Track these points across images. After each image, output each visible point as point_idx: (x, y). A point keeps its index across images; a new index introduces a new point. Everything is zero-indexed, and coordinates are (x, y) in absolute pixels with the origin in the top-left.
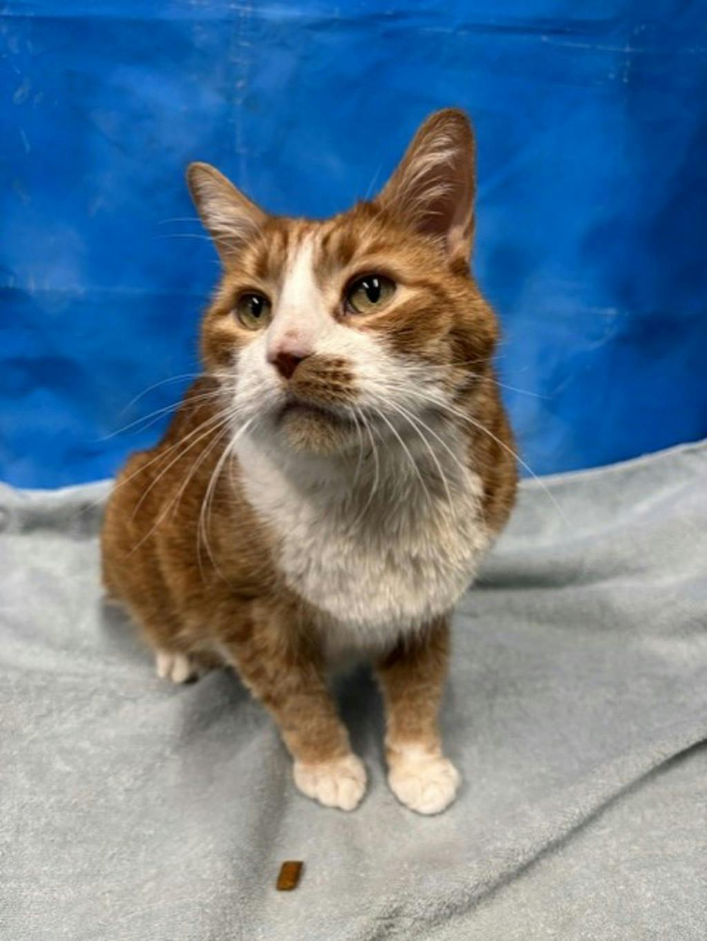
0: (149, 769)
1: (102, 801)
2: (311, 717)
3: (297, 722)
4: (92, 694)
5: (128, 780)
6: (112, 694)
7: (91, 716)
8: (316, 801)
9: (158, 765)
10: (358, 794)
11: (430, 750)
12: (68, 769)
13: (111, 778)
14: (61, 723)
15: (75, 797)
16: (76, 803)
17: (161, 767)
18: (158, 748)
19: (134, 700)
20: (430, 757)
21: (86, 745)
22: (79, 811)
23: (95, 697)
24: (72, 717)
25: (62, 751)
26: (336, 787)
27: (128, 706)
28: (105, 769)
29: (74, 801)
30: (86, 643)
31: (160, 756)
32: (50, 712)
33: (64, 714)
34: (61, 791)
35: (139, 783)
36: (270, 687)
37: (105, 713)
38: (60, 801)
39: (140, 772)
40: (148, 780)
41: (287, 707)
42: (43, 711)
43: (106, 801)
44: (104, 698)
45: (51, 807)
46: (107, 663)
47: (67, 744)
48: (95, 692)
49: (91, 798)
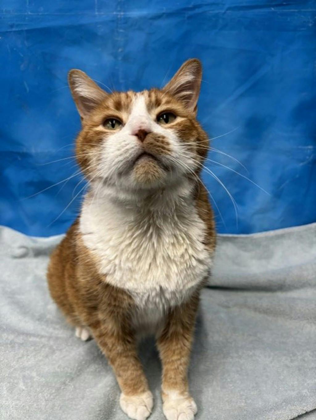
0: (58, 389)
1: (35, 405)
2: (127, 370)
3: (121, 373)
4: (42, 347)
5: (47, 396)
6: (51, 348)
7: (41, 358)
8: (127, 415)
9: (63, 388)
10: (147, 414)
11: (182, 393)
12: (24, 388)
13: (40, 394)
14: (27, 362)
15: (23, 403)
16: (24, 406)
17: (64, 388)
18: (63, 380)
19: (61, 350)
20: (182, 397)
21: (34, 374)
22: (24, 410)
23: (43, 349)
24: (33, 358)
25: (24, 376)
26: (136, 409)
27: (58, 353)
28: (38, 390)
29: (23, 405)
30: (48, 316)
31: (64, 383)
32: (23, 356)
33: (29, 357)
34: (18, 399)
35: (52, 397)
36: (109, 353)
37: (47, 356)
38: (16, 405)
39: (53, 391)
40: (56, 396)
41: (117, 363)
42: (20, 356)
43: (37, 405)
44: (47, 349)
45: (13, 407)
46: (55, 329)
47: (27, 373)
48: (44, 346)
49: (30, 403)
